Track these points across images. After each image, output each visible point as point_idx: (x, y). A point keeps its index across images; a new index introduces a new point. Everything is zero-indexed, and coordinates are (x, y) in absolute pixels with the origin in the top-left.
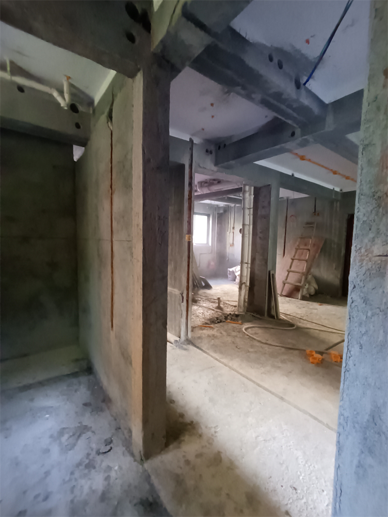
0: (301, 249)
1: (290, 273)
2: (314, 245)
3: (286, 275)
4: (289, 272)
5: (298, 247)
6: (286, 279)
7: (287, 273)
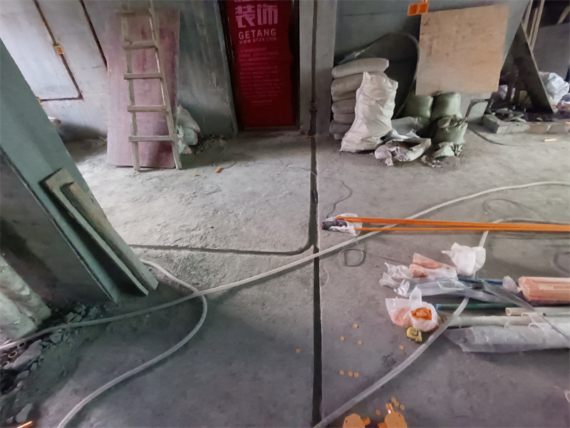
0: (137, 48)
1: (137, 113)
2: (161, 31)
3: (131, 120)
4: (133, 111)
5: (127, 44)
6: (135, 132)
7: (130, 115)
